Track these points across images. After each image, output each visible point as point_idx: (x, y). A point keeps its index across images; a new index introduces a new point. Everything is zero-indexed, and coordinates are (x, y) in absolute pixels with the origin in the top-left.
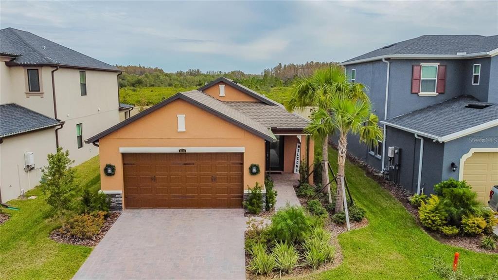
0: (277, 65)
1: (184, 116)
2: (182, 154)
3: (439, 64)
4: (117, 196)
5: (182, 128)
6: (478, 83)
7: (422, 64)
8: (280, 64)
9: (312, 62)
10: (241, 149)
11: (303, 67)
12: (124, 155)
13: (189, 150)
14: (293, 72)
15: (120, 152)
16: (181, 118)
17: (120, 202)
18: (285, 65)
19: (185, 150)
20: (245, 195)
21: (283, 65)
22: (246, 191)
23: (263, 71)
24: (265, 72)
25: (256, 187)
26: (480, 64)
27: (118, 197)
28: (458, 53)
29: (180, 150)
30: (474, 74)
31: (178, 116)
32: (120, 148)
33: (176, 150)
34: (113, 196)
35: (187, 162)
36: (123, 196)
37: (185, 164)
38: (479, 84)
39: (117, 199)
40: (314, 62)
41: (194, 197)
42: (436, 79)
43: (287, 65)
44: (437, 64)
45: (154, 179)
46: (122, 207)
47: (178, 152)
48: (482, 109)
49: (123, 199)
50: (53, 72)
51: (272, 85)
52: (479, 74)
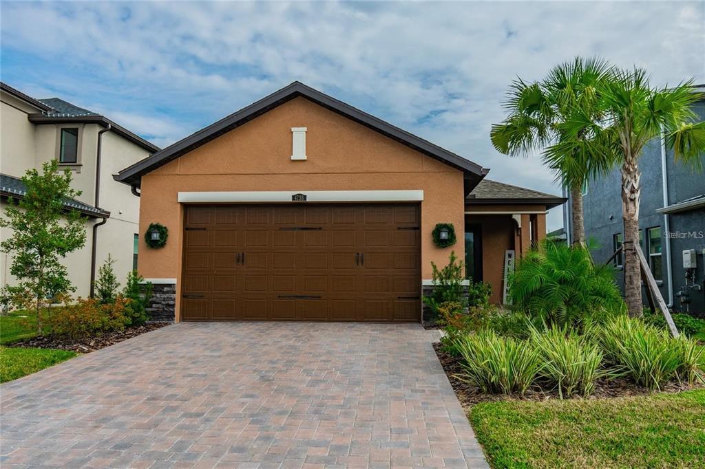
1: (305, 129)
2: (300, 205)
4: (166, 289)
5: (299, 152)
10: (416, 195)
12: (186, 207)
13: (313, 196)
15: (179, 200)
16: (299, 136)
17: (171, 302)
19: (305, 197)
20: (424, 290)
22: (427, 282)
25: (450, 265)
27: (168, 292)
29: (294, 197)
31: (293, 129)
32: (180, 193)
33: (286, 196)
34: (159, 288)
36: (178, 289)
37: (304, 228)
39: (165, 296)
45: (241, 259)
46: (173, 312)
47: (291, 200)
49: (177, 296)
50: (100, 133)
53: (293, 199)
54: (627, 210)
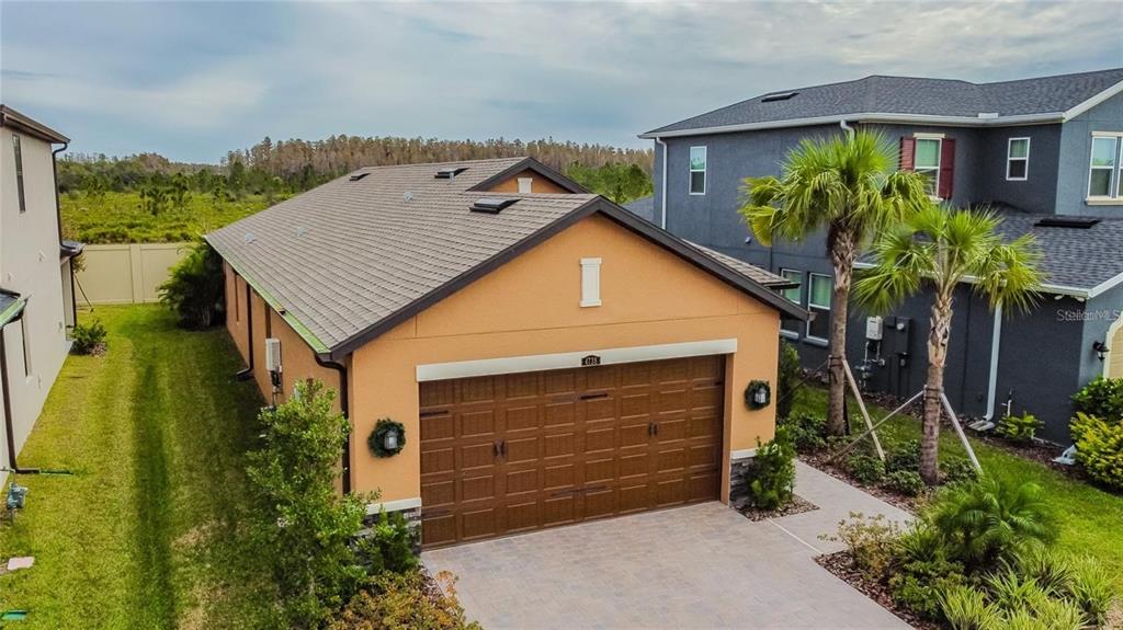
0: (260, 141)
1: (598, 260)
2: (592, 369)
3: (943, 136)
4: (406, 516)
5: (591, 297)
6: (1023, 176)
7: (918, 135)
8: (268, 140)
9: (343, 136)
11: (321, 147)
12: (424, 387)
13: (609, 357)
14: (301, 158)
15: (418, 380)
16: (592, 268)
18: (280, 142)
19: (598, 359)
20: (734, 465)
21: (274, 143)
22: (735, 454)
23: (225, 155)
24: (231, 157)
26: (1029, 139)
27: (409, 520)
28: (980, 115)
29: (584, 360)
30: (1009, 159)
31: (584, 261)
32: (418, 367)
33: (572, 360)
35: (590, 392)
36: (419, 513)
37: (584, 398)
38: (1026, 179)
40: (349, 136)
41: (603, 488)
42: (938, 168)
43: (284, 141)
44: (940, 136)
45: (500, 450)
46: (419, 547)
47: (580, 365)
48: (1089, 227)
51: (257, 190)
52: (1027, 158)
53: (584, 364)
54: (936, 355)
